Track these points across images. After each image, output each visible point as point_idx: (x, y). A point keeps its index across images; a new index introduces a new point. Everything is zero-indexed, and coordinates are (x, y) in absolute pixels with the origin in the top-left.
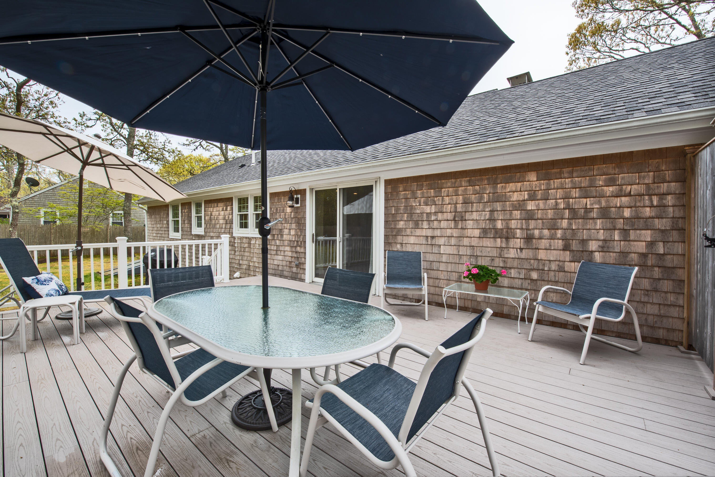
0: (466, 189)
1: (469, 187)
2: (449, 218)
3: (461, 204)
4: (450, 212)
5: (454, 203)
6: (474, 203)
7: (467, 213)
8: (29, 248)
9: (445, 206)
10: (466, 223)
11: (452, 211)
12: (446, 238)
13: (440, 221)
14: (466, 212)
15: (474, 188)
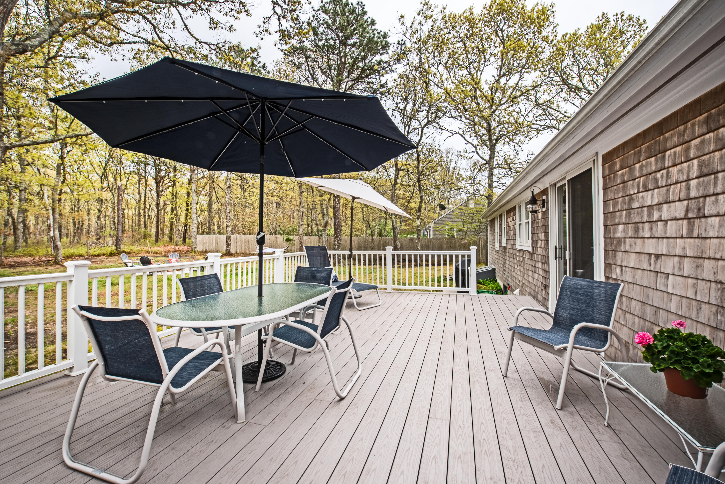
0: (702, 142)
1: (707, 136)
2: (678, 216)
3: (697, 177)
4: (680, 200)
5: (685, 178)
6: (718, 172)
7: (708, 199)
8: (329, 252)
9: (672, 187)
10: (706, 223)
11: (682, 198)
12: (676, 259)
13: (666, 221)
14: (705, 197)
15: (717, 135)
